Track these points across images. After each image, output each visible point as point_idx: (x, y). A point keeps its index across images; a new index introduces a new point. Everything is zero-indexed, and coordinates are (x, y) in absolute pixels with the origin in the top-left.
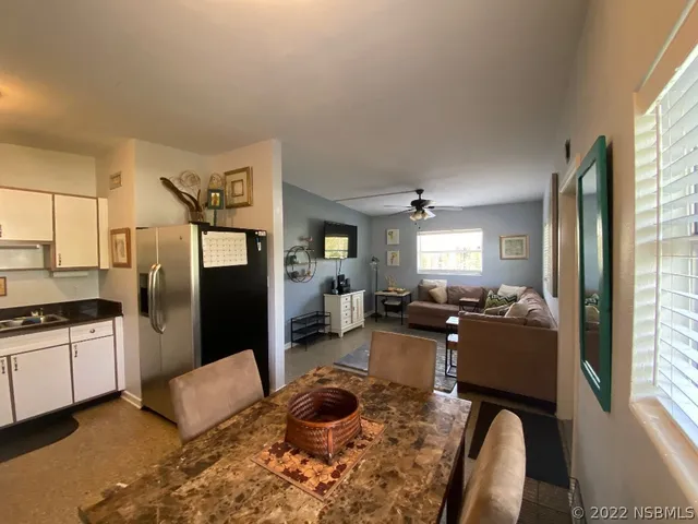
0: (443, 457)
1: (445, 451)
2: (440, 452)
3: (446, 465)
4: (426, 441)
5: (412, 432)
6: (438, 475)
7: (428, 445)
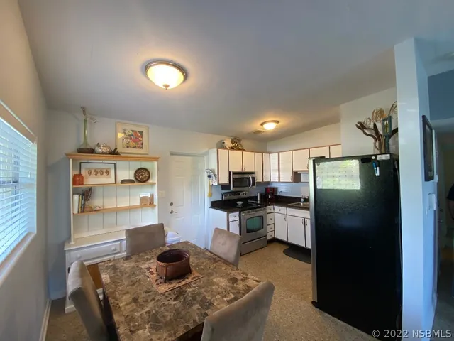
0: (118, 304)
1: (119, 307)
2: (121, 305)
3: (114, 303)
4: (133, 304)
5: (146, 301)
6: (115, 298)
7: (130, 303)
